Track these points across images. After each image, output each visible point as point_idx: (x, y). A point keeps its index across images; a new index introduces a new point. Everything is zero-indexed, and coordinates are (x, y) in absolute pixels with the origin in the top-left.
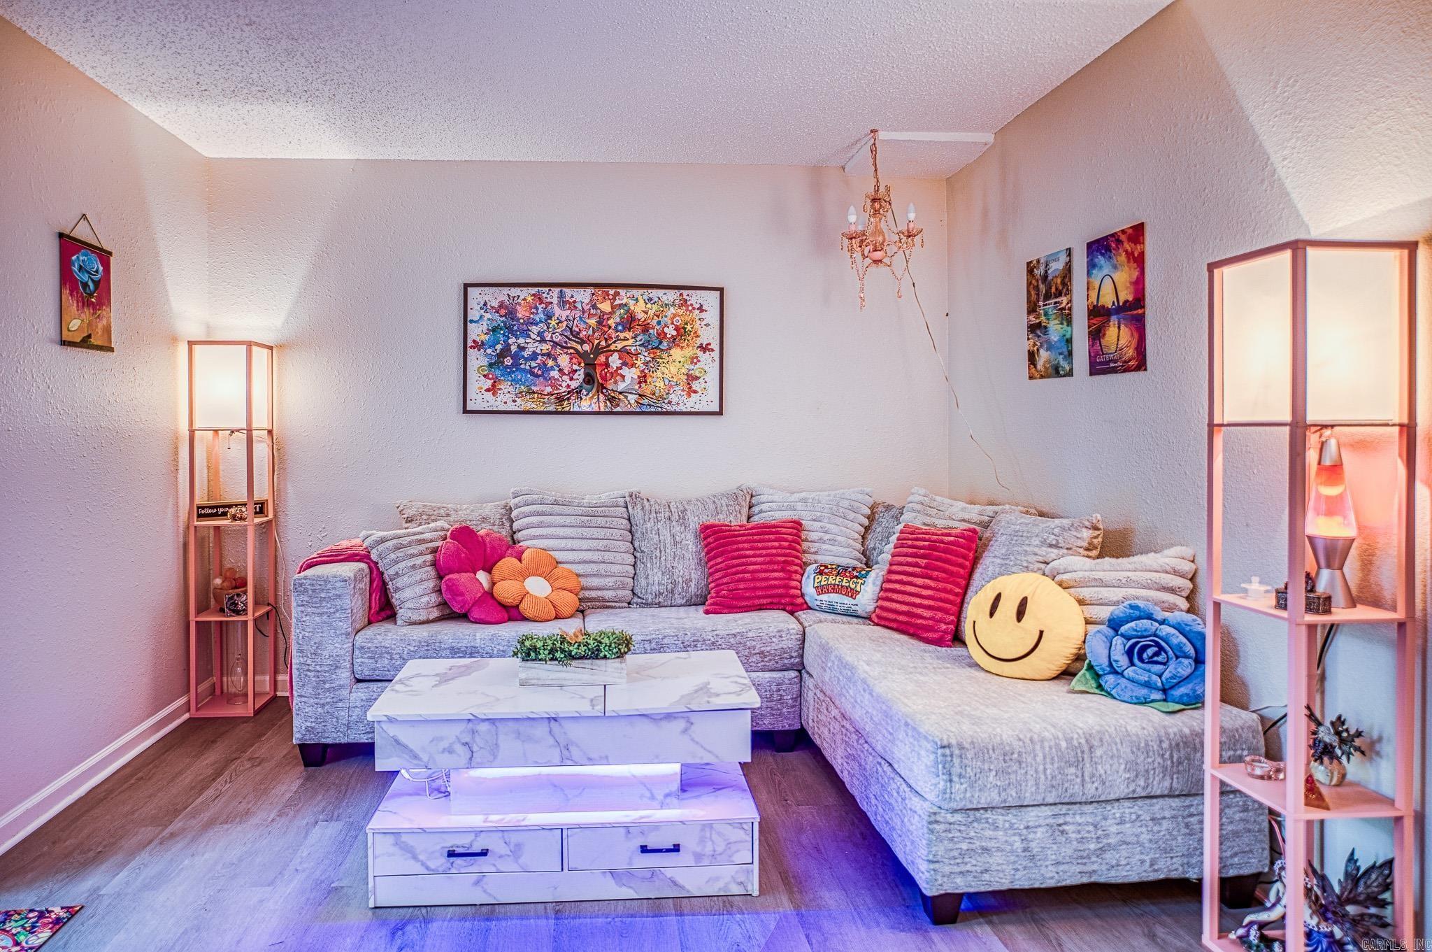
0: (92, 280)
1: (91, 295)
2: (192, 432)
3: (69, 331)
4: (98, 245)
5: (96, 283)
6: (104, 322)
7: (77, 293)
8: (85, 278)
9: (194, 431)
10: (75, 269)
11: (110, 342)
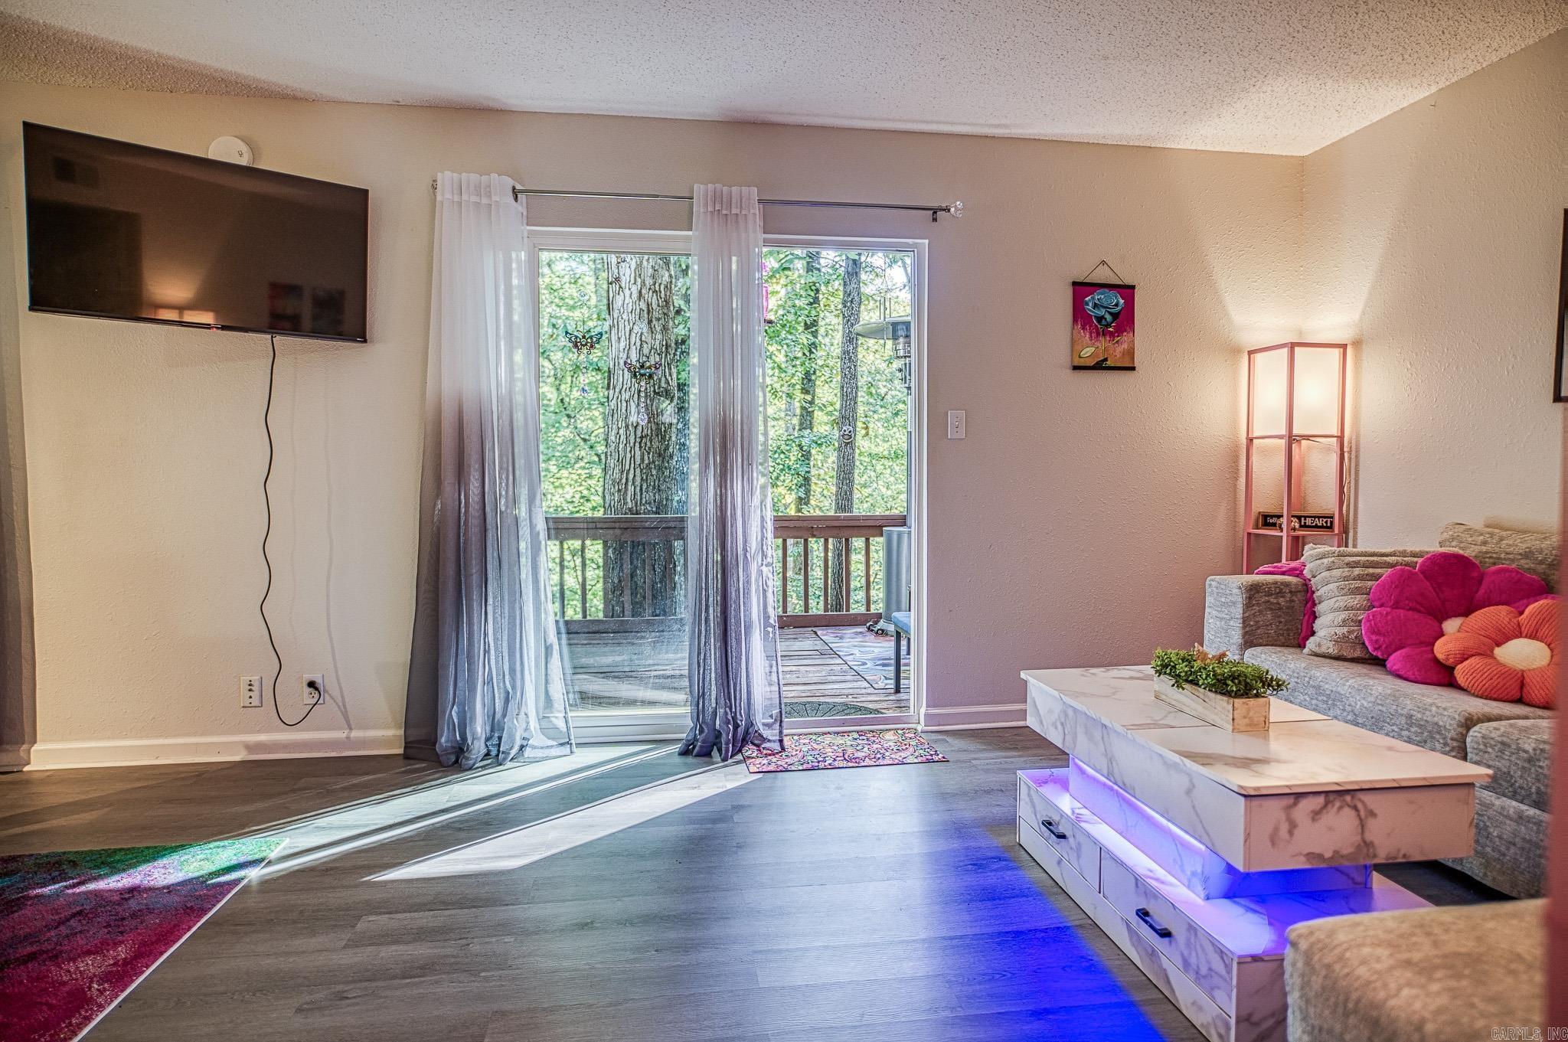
0: (1110, 313)
1: (1108, 325)
2: (1250, 440)
3: (1080, 357)
4: (1121, 283)
5: (1115, 316)
6: (1125, 346)
7: (1090, 327)
8: (1102, 312)
9: (1251, 440)
10: (1090, 307)
11: (1133, 363)
